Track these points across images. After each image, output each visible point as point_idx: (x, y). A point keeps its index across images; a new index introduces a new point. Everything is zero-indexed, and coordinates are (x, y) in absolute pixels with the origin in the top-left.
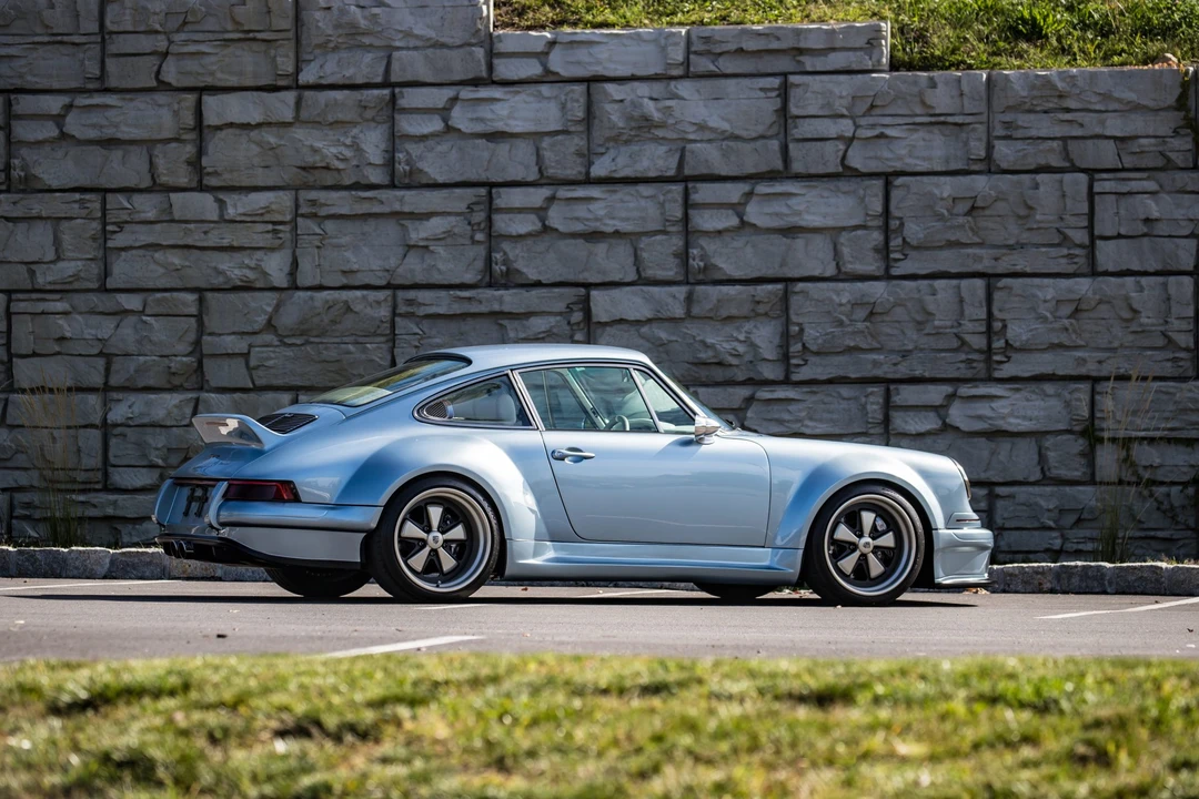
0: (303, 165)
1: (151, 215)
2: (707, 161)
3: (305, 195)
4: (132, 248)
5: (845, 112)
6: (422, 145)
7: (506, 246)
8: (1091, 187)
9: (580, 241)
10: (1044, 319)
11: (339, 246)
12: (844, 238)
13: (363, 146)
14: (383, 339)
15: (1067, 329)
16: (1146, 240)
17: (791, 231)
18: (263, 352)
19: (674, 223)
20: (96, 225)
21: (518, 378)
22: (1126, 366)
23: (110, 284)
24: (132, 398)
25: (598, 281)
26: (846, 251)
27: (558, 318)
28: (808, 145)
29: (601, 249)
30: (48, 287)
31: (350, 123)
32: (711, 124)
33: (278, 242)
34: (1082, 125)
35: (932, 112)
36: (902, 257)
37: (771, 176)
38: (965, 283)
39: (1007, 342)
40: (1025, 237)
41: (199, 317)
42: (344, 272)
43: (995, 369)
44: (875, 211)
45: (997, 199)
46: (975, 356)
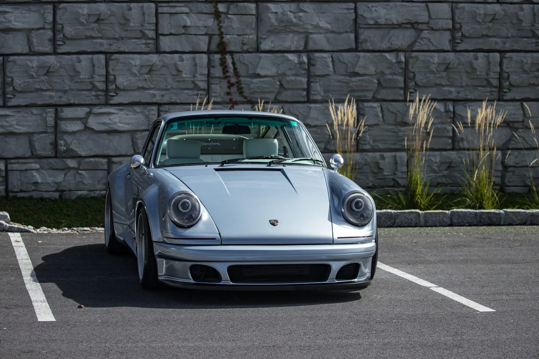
8: (157, 10)
10: (134, 75)
12: (33, 34)
15: (146, 80)
16: (184, 36)
17: (6, 31)
22: (175, 98)
26: (34, 40)
36: (63, 44)
38: (95, 56)
39: (116, 86)
40: (124, 34)
43: (110, 99)
44: (49, 20)
45: (111, 15)
46: (99, 93)
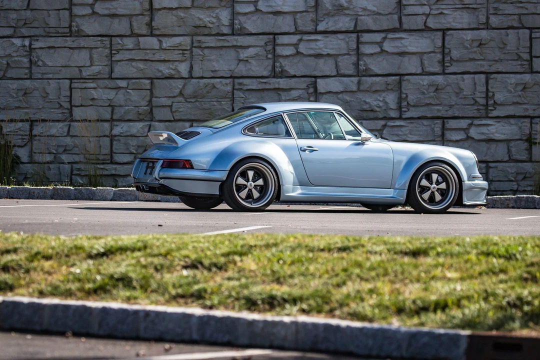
0: (195, 25)
1: (131, 47)
2: (367, 24)
3: (196, 38)
4: (123, 60)
5: (426, 3)
6: (245, 17)
7: (281, 60)
8: (531, 35)
9: (313, 58)
10: (511, 92)
11: (210, 60)
12: (425, 57)
13: (221, 18)
14: (229, 100)
15: (520, 96)
17: (402, 54)
18: (178, 105)
19: (353, 50)
20: (107, 51)
21: (286, 117)
23: (114, 76)
24: (123, 124)
25: (320, 75)
26: (426, 62)
27: (303, 91)
28: (410, 17)
29: (321, 61)
30: (87, 77)
31: (215, 7)
32: (368, 8)
33: (185, 58)
34: (527, 9)
35: (463, 3)
36: (450, 65)
37: (394, 30)
38: (477, 76)
39: (494, 101)
40: (502, 57)
41: (151, 90)
42: (212, 71)
43: (489, 113)
44: (438, 45)
45: (491, 40)
46: (481, 107)
